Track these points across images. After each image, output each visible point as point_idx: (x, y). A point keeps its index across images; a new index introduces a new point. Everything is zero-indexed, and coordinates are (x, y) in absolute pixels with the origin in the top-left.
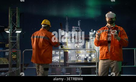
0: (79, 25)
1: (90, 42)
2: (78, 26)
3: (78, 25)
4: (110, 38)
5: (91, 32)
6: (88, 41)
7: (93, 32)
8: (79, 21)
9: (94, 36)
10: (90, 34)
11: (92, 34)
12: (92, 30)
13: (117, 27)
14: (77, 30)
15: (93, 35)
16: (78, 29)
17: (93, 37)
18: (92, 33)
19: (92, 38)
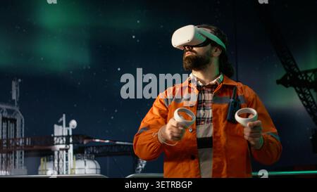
0: (14, 97)
1: (56, 162)
2: (12, 102)
3: (11, 95)
4: (208, 129)
5: (61, 124)
6: (49, 160)
7: (67, 125)
8: (14, 84)
9: (71, 140)
10: (56, 134)
11: (65, 133)
12: (64, 118)
13: (232, 83)
14: (5, 115)
15: (68, 137)
16: (10, 112)
17: (67, 143)
18: (65, 129)
19: (63, 146)
